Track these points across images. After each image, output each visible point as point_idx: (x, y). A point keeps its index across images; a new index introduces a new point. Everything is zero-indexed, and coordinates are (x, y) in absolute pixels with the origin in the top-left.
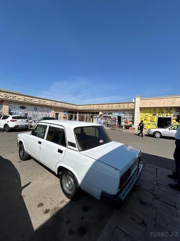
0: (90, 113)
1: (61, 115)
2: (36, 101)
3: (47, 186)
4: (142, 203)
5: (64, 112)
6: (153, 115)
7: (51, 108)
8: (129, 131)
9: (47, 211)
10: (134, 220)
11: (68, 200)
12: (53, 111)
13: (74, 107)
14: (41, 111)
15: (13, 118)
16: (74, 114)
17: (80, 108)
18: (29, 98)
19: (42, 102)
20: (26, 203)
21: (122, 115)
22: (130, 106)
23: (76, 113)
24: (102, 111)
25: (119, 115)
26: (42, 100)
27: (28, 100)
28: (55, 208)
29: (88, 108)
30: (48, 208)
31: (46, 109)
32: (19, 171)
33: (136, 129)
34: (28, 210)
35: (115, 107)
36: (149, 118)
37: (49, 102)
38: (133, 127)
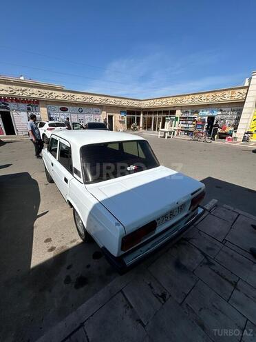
0: (160, 113)
1: (117, 117)
2: (79, 98)
3: (64, 218)
4: (178, 265)
5: (121, 112)
7: (101, 107)
8: (225, 142)
9: (52, 249)
10: (152, 288)
11: (80, 241)
12: (105, 112)
13: (136, 104)
14: (89, 113)
15: (50, 125)
16: (136, 116)
17: (146, 105)
18: (69, 94)
19: (88, 99)
20: (34, 235)
21: (217, 114)
22: (237, 96)
23: (139, 113)
24: (181, 108)
25: (211, 114)
26: (88, 96)
27: (69, 97)
28: (62, 247)
29: (157, 104)
30: (54, 246)
31: (95, 109)
32: (41, 196)
33: (238, 140)
34: (34, 244)
35: (206, 99)
37: (97, 98)
38: (234, 135)
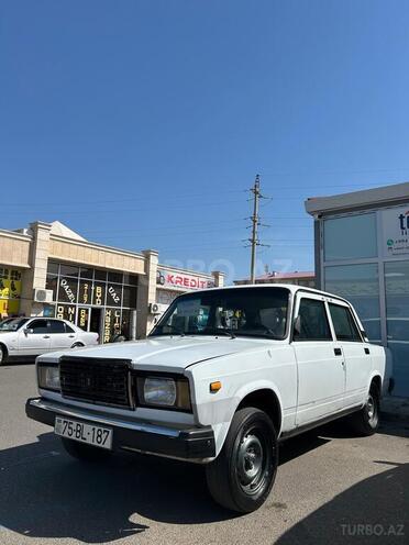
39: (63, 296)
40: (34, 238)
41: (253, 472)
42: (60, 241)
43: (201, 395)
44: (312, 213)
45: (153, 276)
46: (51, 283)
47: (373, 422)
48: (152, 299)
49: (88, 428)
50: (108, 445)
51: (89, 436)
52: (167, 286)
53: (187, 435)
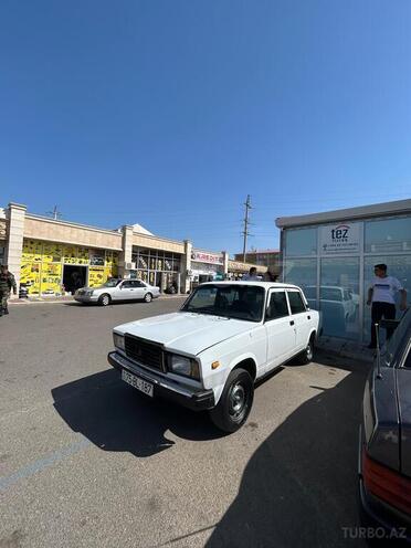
6: (55, 259)
36: (45, 267)
39: (141, 266)
40: (124, 234)
41: (238, 407)
42: (139, 235)
43: (206, 372)
44: (280, 227)
45: (189, 254)
46: (134, 258)
47: (309, 357)
48: (189, 267)
49: (139, 381)
50: (151, 394)
51: (140, 385)
52: (197, 260)
53: (197, 398)
